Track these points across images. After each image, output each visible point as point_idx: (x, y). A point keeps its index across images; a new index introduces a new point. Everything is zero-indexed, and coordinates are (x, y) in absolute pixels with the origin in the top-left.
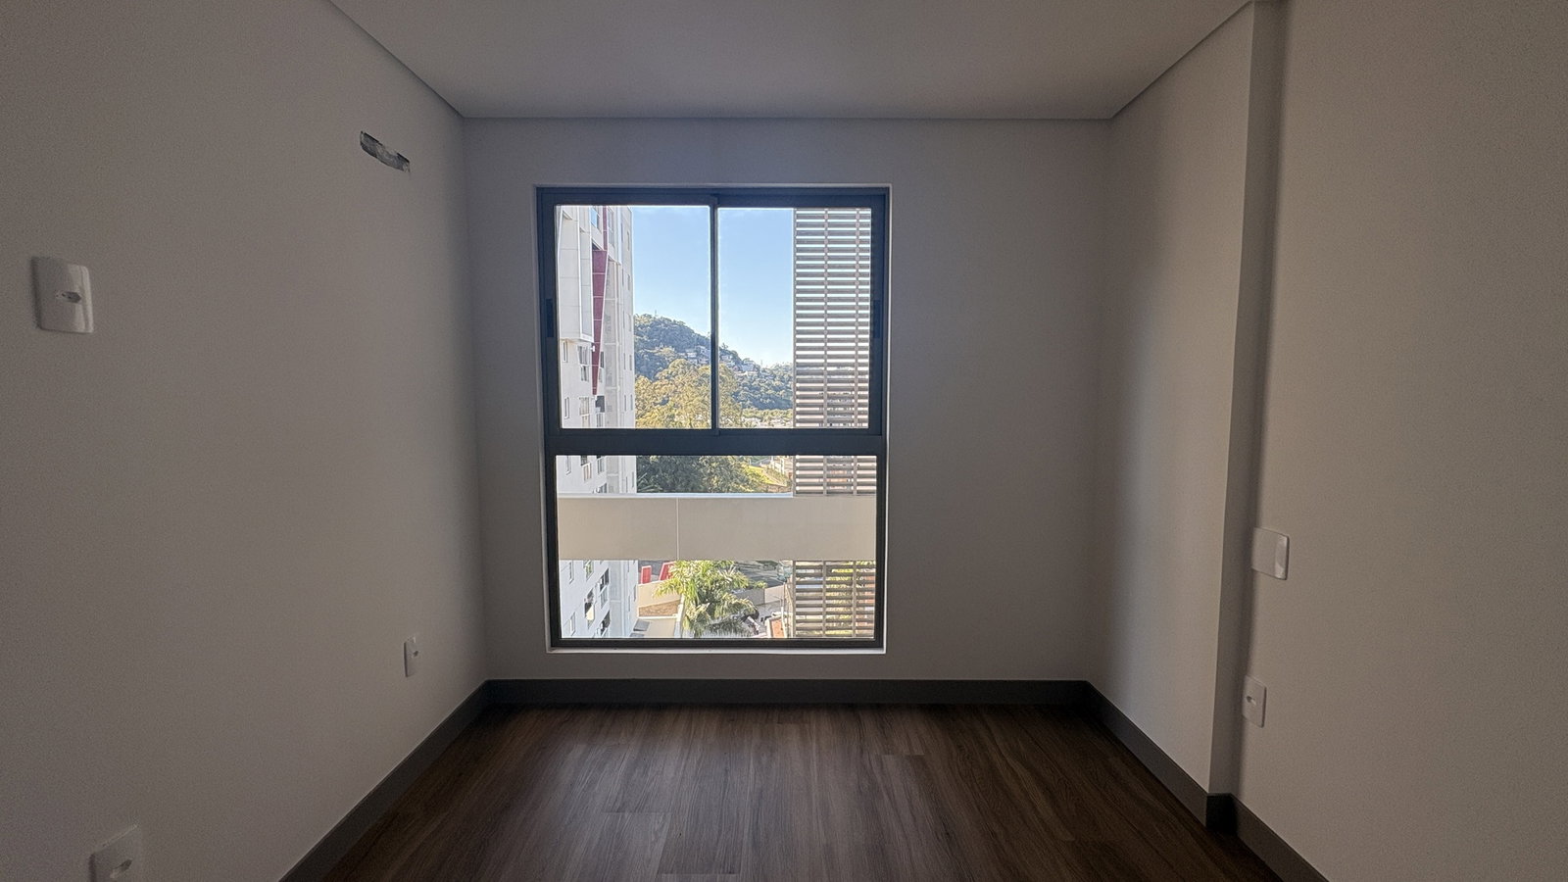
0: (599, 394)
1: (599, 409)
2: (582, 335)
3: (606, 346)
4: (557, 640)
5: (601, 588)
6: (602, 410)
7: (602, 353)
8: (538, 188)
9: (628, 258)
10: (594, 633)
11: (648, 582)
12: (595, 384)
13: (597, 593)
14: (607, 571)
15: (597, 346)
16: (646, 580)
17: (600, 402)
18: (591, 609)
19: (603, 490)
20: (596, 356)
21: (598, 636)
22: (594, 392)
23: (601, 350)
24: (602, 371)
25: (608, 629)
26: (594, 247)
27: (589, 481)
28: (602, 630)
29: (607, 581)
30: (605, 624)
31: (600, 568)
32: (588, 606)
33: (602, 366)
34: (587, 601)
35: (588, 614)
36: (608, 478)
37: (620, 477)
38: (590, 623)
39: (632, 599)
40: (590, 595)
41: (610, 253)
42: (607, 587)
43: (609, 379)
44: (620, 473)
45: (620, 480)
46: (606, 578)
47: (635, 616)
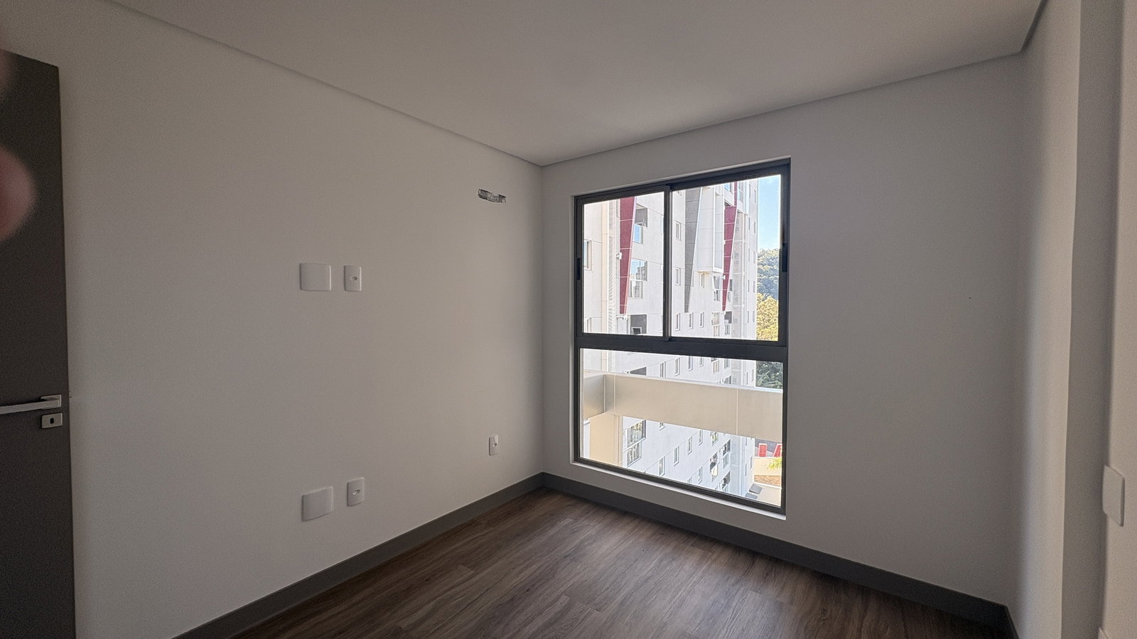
0: (727, 310)
1: (727, 321)
2: (714, 268)
3: (734, 275)
4: (577, 457)
5: (724, 454)
6: (730, 322)
7: (731, 281)
8: (575, 197)
9: (754, 208)
10: (716, 486)
11: (764, 456)
12: (724, 303)
13: (721, 457)
14: (729, 442)
15: (727, 276)
16: (762, 454)
17: (728, 316)
18: (716, 467)
19: (729, 381)
20: (725, 283)
21: (720, 490)
22: (724, 309)
23: (730, 278)
24: (731, 294)
25: (729, 485)
26: (727, 205)
27: (717, 373)
28: (724, 485)
29: (729, 449)
30: (726, 481)
31: (724, 438)
32: (713, 465)
33: (731, 290)
34: (712, 461)
35: (712, 470)
36: (732, 372)
37: (742, 372)
38: (714, 477)
39: (749, 466)
40: (715, 457)
41: (739, 207)
42: (729, 454)
43: (736, 300)
44: (742, 369)
45: (742, 374)
46: (727, 447)
47: (750, 482)
